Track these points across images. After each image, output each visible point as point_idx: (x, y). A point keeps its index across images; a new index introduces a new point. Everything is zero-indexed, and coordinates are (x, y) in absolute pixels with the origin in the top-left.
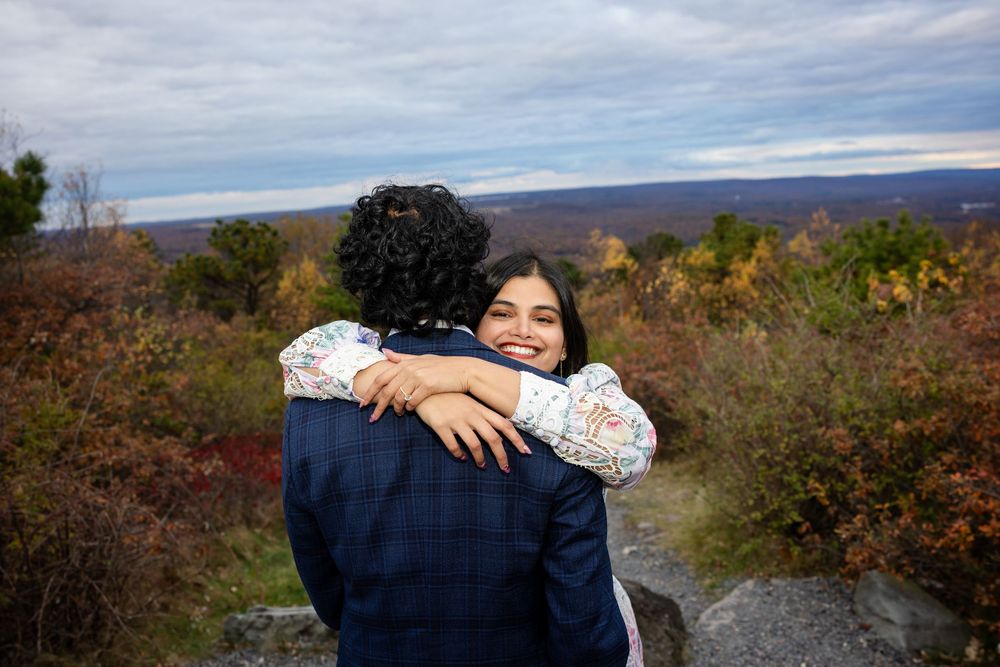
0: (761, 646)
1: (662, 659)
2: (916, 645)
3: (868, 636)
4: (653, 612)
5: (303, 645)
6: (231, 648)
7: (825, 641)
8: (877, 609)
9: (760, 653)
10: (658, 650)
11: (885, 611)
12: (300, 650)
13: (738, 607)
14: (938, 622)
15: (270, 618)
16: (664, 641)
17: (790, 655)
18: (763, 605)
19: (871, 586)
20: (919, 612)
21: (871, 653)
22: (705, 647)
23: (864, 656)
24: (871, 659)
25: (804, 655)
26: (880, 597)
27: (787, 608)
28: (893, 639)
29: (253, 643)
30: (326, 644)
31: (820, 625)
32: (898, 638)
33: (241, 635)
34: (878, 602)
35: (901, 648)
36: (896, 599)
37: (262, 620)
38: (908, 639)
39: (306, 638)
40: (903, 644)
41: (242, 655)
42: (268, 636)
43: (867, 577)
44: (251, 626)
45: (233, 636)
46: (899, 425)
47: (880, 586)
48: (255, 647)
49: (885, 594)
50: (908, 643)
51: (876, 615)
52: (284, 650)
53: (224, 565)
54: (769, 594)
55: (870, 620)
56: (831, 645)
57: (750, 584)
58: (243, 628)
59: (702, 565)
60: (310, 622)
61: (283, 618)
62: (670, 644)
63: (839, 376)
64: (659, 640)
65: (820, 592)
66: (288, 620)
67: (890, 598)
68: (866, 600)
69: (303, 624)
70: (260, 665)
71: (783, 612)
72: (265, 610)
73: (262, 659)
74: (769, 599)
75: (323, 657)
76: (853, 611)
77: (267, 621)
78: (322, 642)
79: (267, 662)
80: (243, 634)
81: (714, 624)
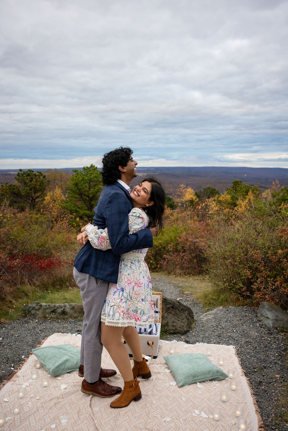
0: (221, 325)
1: (183, 325)
2: (276, 326)
3: (260, 323)
4: (182, 310)
5: (53, 316)
6: (25, 316)
7: (244, 325)
8: (264, 314)
9: (220, 327)
10: (182, 322)
11: (267, 314)
12: (51, 318)
13: (216, 313)
14: (285, 319)
15: (41, 306)
16: (185, 319)
17: (231, 328)
18: (224, 314)
19: (263, 307)
20: (279, 315)
21: (260, 328)
22: (200, 324)
23: (257, 329)
24: (259, 330)
25: (236, 328)
26: (266, 310)
27: (233, 315)
28: (268, 324)
29: (34, 315)
30: (61, 316)
31: (244, 320)
32: (270, 323)
34: (265, 311)
35: (271, 326)
36: (272, 311)
37: (37, 306)
38: (273, 324)
39: (54, 314)
40: (271, 325)
41: (29, 319)
42: (40, 313)
43: (262, 304)
44: (33, 308)
45: (27, 312)
46: (280, 251)
47: (267, 307)
48: (34, 316)
49: (268, 309)
50: (273, 325)
51: (264, 316)
52: (45, 317)
53: (20, 298)
54: (227, 310)
55: (262, 318)
56: (246, 326)
57: (221, 308)
58: (30, 309)
59: (206, 303)
60: (56, 308)
61: (46, 306)
62: (187, 321)
63: (261, 234)
64: (183, 319)
65: (246, 310)
66: (48, 306)
67: (269, 311)
68: (261, 312)
69: (53, 308)
70: (36, 322)
71: (231, 316)
72: (39, 303)
73: (37, 320)
74: (227, 312)
75: (60, 321)
76: (256, 316)
77: (40, 307)
78: (60, 315)
79: (39, 321)
80: (30, 311)
81: (205, 318)
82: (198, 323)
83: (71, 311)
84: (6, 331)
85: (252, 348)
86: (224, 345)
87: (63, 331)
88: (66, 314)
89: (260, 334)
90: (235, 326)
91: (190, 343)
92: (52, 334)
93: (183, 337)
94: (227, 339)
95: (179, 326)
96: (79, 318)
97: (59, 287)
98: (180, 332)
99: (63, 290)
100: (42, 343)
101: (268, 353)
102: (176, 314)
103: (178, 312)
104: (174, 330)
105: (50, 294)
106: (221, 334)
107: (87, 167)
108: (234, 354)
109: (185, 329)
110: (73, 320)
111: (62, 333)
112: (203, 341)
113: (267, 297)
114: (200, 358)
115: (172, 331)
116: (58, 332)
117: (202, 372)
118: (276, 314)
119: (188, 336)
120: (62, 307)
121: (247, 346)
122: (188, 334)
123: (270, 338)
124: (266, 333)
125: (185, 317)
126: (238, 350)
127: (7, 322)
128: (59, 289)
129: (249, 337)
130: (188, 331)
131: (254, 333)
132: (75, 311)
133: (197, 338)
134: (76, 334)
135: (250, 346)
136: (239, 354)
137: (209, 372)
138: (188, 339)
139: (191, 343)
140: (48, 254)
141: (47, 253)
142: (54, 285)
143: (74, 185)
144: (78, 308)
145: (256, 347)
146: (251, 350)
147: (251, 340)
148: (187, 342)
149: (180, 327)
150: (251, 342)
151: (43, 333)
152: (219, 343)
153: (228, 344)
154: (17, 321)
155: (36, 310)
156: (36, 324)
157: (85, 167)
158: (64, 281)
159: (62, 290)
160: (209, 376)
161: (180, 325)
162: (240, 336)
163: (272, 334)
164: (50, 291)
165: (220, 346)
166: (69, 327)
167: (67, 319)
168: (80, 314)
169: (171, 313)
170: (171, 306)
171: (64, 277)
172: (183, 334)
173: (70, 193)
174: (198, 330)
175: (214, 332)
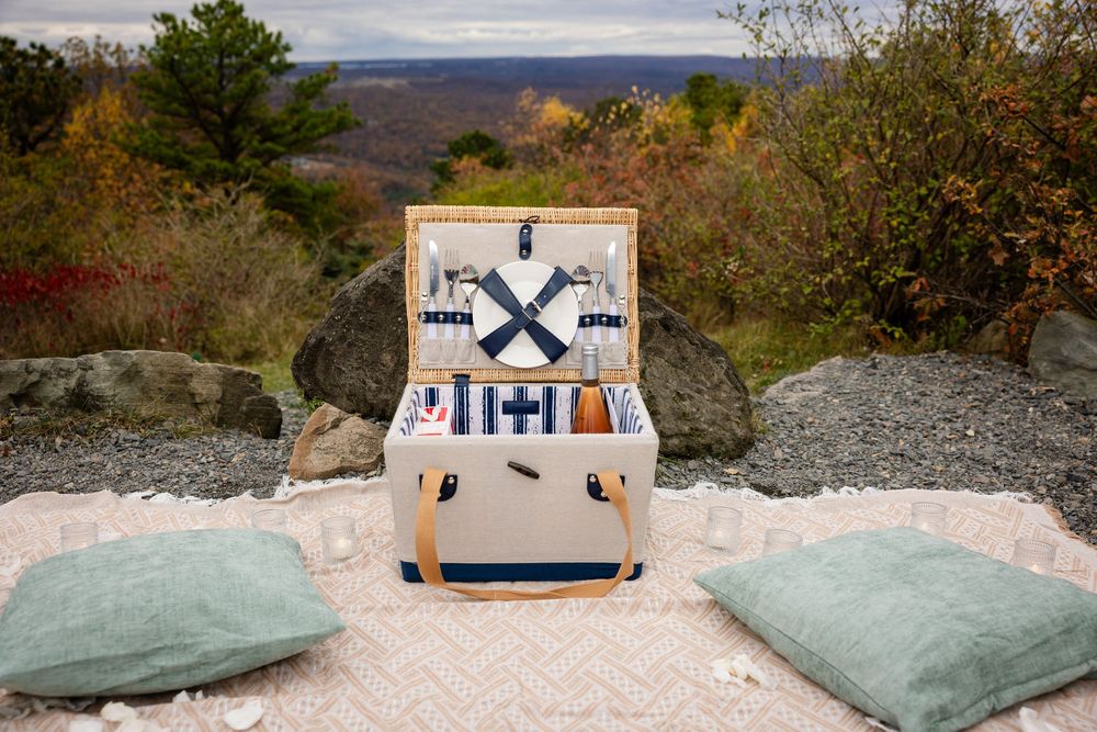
1: (725, 411)
5: (17, 420)
7: (994, 409)
8: (1080, 358)
10: (716, 399)
13: (829, 379)
18: (870, 378)
19: (1060, 330)
22: (786, 419)
26: (1081, 340)
30: (68, 419)
31: (977, 392)
34: (1080, 346)
39: (25, 408)
47: (1081, 326)
49: (1090, 336)
51: (1077, 367)
54: (874, 367)
56: (1006, 411)
57: (838, 360)
60: (34, 378)
65: (959, 363)
68: (1052, 352)
69: (19, 380)
71: (907, 382)
74: (877, 372)
75: (59, 441)
76: (1032, 375)
78: (60, 416)
81: (793, 398)
82: (773, 417)
83: (125, 393)
87: (71, 485)
88: (99, 409)
93: (731, 471)
95: (708, 416)
96: (168, 425)
98: (715, 447)
102: (684, 359)
103: (690, 352)
104: (685, 435)
107: (208, 7)
109: (741, 433)
110: (136, 436)
115: (675, 441)
119: (754, 466)
120: (69, 373)
122: (752, 456)
125: (725, 378)
126: (1058, 510)
130: (748, 444)
131: (1069, 438)
132: (144, 390)
133: (810, 473)
134: (148, 493)
138: (766, 482)
139: (791, 494)
143: (163, 68)
144: (161, 374)
148: (770, 490)
149: (713, 423)
157: (201, 9)
161: (714, 412)
166: (110, 465)
167: (101, 429)
168: (170, 406)
169: (659, 352)
170: (659, 315)
172: (733, 457)
173: (150, 98)
174: (791, 442)
175: (873, 443)
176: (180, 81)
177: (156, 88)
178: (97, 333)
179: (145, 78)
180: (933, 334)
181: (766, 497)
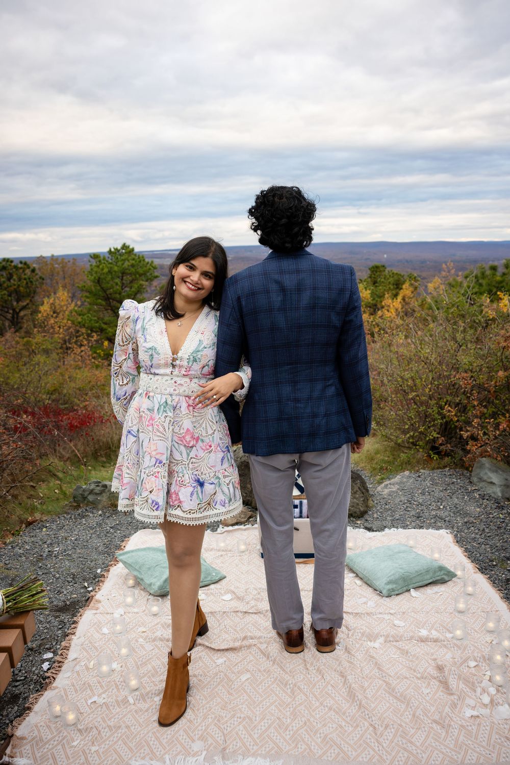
0: (416, 500)
3: (479, 493)
6: (78, 507)
7: (454, 497)
8: (485, 478)
9: (415, 503)
11: (490, 478)
13: (401, 483)
15: (105, 486)
16: (358, 493)
17: (433, 503)
18: (416, 482)
19: (482, 466)
21: (481, 500)
22: (381, 501)
23: (477, 502)
24: (481, 503)
25: (442, 502)
26: (487, 471)
27: (431, 483)
28: (494, 493)
29: (93, 503)
31: (451, 489)
32: (497, 492)
33: (85, 498)
34: (486, 473)
35: (499, 496)
36: (496, 472)
37: (98, 488)
38: (502, 492)
40: (500, 494)
41: (86, 510)
42: (104, 499)
43: (479, 462)
44: (91, 492)
45: (80, 498)
46: (501, 373)
47: (487, 465)
48: (94, 505)
49: (490, 470)
50: (502, 494)
51: (484, 481)
54: (419, 476)
55: (481, 485)
56: (457, 498)
57: (407, 473)
58: (86, 494)
62: (362, 495)
63: (464, 347)
64: (355, 493)
65: (450, 475)
67: (493, 471)
68: (478, 474)
70: (100, 515)
71: (428, 484)
72: (100, 482)
73: (100, 512)
74: (419, 479)
76: (471, 482)
77: (103, 489)
79: (104, 513)
80: (86, 497)
81: (386, 491)
82: (377, 500)
84: (52, 533)
85: (477, 531)
86: (430, 530)
89: (484, 509)
90: (440, 500)
91: (373, 531)
92: (135, 532)
93: (359, 522)
94: (432, 521)
97: (104, 459)
98: (354, 515)
99: (112, 464)
100: (123, 547)
101: (505, 536)
105: (93, 472)
106: (419, 513)
107: (116, 249)
108: (452, 541)
109: (362, 509)
111: (152, 528)
112: (393, 525)
113: (489, 450)
114: (404, 552)
116: (144, 528)
117: (416, 572)
118: (505, 476)
119: (366, 520)
121: (469, 528)
122: (366, 517)
123: (502, 514)
124: (494, 507)
125: (358, 490)
126: (456, 536)
127: (45, 518)
128: (105, 462)
129: (467, 514)
130: (365, 512)
131: (473, 509)
133: (384, 522)
135: (473, 528)
136: (459, 541)
137: (427, 571)
138: (369, 526)
139: (376, 531)
140: (66, 406)
141: (66, 404)
142: (95, 455)
143: (94, 282)
145: (484, 530)
146: (477, 534)
147: (472, 519)
148: (369, 529)
150: (473, 522)
151: (119, 532)
152: (421, 527)
153: (438, 528)
154: (65, 515)
155: (96, 494)
156: (101, 518)
157: (113, 250)
158: (114, 449)
159: (110, 464)
160: (428, 577)
162: (452, 515)
163: (503, 509)
164: (90, 468)
165: (424, 530)
171: (112, 442)
172: (359, 518)
173: (87, 297)
174: (381, 510)
175: (408, 511)
176: (102, 288)
177: (90, 292)
178: (101, 444)
179: (84, 286)
180: (450, 457)
181: (368, 532)
